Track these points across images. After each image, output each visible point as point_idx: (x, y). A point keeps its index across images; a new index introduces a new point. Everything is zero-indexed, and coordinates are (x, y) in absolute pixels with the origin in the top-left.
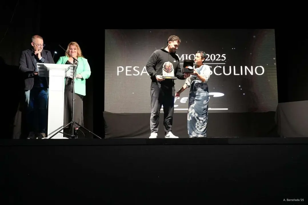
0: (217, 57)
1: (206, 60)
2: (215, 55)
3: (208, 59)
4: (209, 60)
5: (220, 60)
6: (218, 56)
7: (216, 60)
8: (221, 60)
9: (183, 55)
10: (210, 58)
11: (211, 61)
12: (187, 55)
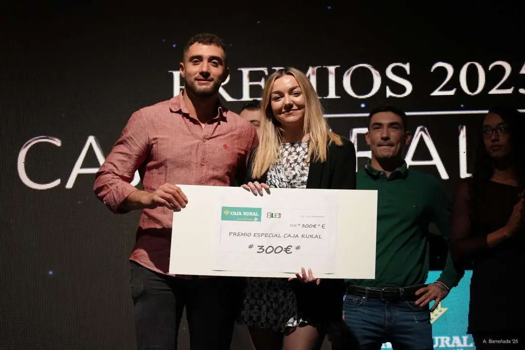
0: (494, 77)
1: (436, 93)
2: (485, 68)
3: (446, 88)
4: (452, 93)
5: (509, 91)
6: (501, 70)
7: (491, 92)
8: (516, 91)
9: (311, 71)
10: (454, 83)
11: (460, 100)
12: (332, 69)
